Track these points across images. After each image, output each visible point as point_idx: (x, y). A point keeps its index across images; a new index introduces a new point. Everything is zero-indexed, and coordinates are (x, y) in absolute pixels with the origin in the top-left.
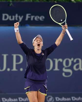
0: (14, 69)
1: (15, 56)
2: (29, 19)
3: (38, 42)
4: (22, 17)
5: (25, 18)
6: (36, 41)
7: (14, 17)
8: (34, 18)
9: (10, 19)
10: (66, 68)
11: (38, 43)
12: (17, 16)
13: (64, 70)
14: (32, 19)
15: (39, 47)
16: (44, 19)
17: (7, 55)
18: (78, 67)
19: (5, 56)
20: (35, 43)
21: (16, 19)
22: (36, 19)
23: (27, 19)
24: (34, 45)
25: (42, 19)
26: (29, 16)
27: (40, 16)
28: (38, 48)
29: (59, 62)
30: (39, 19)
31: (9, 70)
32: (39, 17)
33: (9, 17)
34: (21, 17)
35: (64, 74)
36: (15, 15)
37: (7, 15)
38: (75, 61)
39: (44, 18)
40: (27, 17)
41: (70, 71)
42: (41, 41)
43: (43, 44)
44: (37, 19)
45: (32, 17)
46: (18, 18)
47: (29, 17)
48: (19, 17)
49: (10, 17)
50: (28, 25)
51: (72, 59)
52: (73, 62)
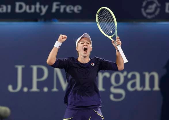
0: (35, 89)
1: (35, 68)
2: (58, 10)
3: (85, 44)
4: (47, 7)
5: (50, 8)
6: (81, 43)
7: (33, 7)
8: (65, 9)
9: (28, 11)
10: (116, 87)
11: (85, 46)
12: (38, 6)
13: (113, 90)
14: (62, 10)
15: (86, 52)
16: (81, 11)
17: (23, 66)
18: (134, 85)
19: (20, 68)
20: (79, 46)
21: (38, 10)
22: (68, 10)
23: (54, 10)
24: (78, 50)
25: (78, 10)
26: (57, 5)
27: (74, 6)
28: (85, 54)
29: (105, 78)
30: (73, 11)
31: (25, 90)
32: (72, 8)
33: (26, 8)
34: (45, 6)
35: (112, 97)
36: (35, 4)
37: (23, 4)
38: (129, 76)
39: (80, 8)
40: (55, 7)
41: (121, 91)
42: (89, 43)
43: (92, 48)
44: (70, 10)
45: (62, 7)
46: (40, 9)
47: (58, 7)
48: (42, 7)
49: (28, 7)
50: (56, 20)
51: (125, 73)
52: (126, 78)
